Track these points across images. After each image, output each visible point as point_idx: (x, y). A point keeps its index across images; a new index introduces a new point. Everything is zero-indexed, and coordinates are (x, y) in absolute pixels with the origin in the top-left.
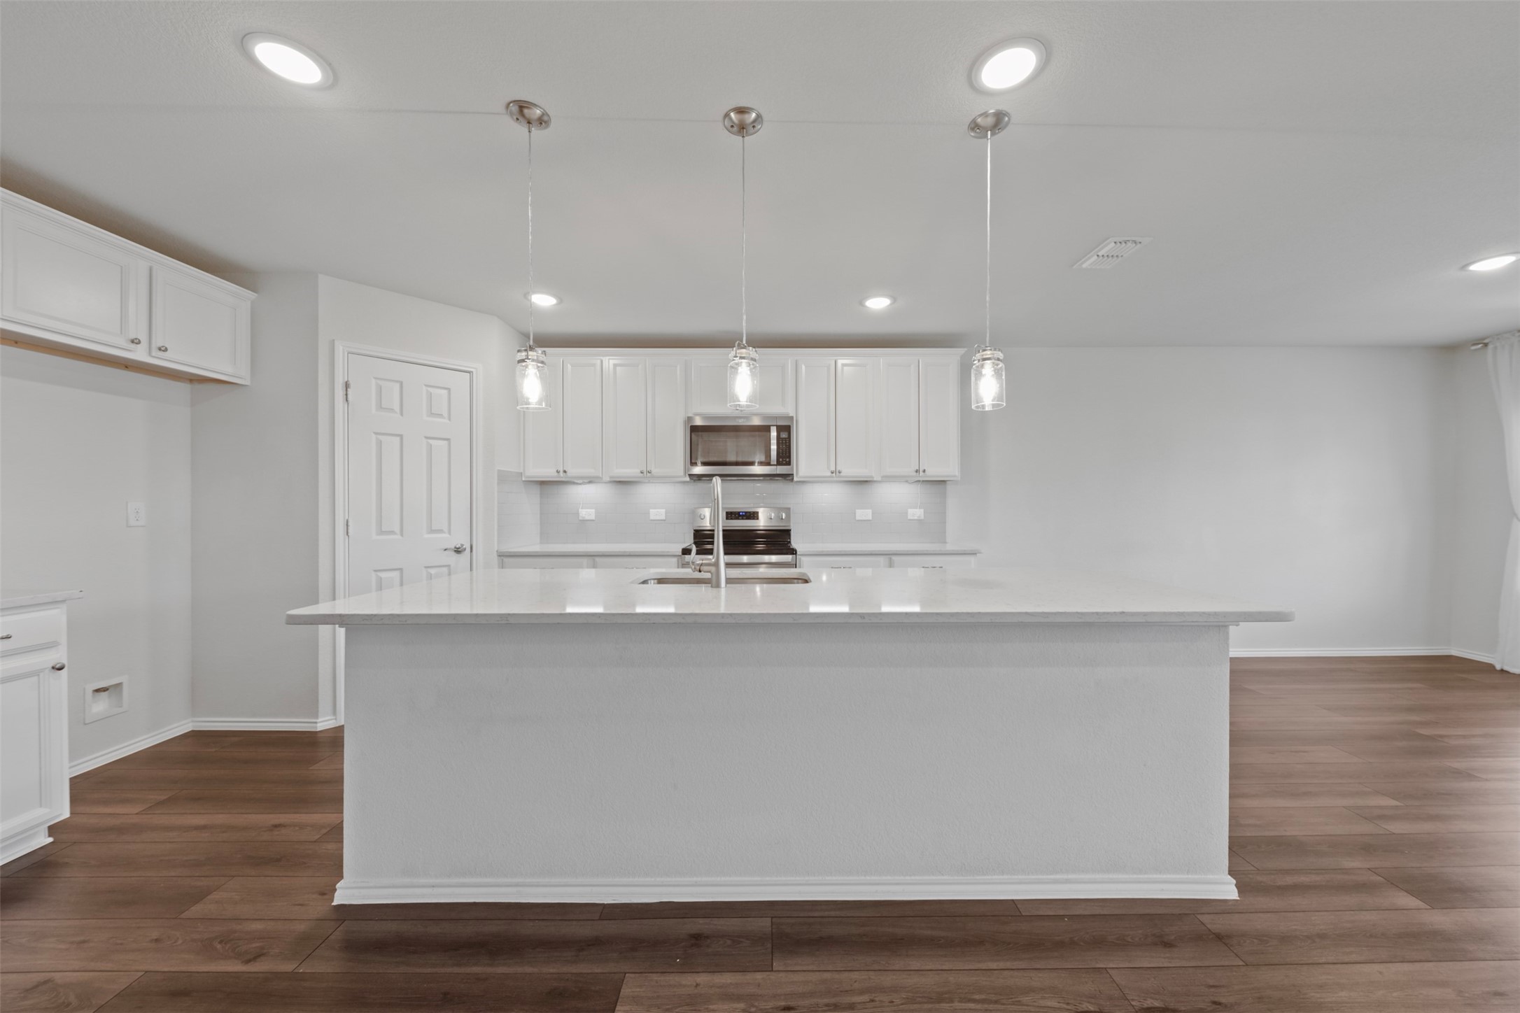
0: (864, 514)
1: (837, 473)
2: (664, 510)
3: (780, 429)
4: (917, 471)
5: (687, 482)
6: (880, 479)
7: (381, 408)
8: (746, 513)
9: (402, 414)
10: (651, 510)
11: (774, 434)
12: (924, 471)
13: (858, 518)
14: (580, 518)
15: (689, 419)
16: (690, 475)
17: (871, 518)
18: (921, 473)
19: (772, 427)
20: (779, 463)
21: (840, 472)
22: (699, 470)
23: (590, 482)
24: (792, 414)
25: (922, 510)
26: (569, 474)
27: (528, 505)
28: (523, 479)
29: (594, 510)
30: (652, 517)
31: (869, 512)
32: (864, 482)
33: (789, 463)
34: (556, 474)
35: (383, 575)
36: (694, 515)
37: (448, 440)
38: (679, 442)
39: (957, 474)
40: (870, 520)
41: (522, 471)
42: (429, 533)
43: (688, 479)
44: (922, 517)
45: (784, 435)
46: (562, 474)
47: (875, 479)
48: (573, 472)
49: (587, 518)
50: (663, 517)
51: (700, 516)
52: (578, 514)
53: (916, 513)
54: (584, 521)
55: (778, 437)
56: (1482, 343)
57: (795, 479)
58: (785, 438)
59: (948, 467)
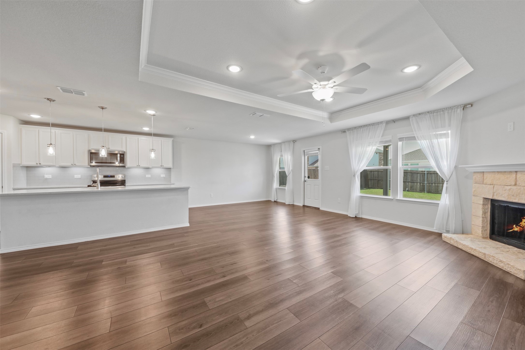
0: (148, 176)
2: (80, 175)
3: (121, 154)
6: (151, 167)
8: (110, 176)
10: (75, 175)
11: (119, 155)
12: (163, 166)
13: (146, 177)
15: (89, 150)
16: (90, 166)
17: (150, 177)
18: (162, 166)
19: (118, 154)
20: (120, 163)
21: (139, 166)
22: (94, 164)
23: (49, 167)
24: (125, 151)
25: (165, 175)
26: (41, 164)
27: (23, 174)
28: (21, 166)
29: (51, 176)
30: (75, 177)
31: (150, 175)
32: (148, 168)
33: (124, 163)
34: (36, 164)
36: (91, 176)
38: (86, 157)
39: (171, 166)
41: (20, 163)
43: (89, 167)
44: (165, 177)
45: (122, 156)
46: (38, 164)
47: (150, 167)
48: (42, 164)
49: (48, 178)
50: (80, 177)
51: (94, 177)
52: (44, 176)
53: (163, 176)
54: (46, 179)
55: (120, 157)
56: (271, 146)
57: (126, 167)
58: (123, 157)
59: (170, 165)
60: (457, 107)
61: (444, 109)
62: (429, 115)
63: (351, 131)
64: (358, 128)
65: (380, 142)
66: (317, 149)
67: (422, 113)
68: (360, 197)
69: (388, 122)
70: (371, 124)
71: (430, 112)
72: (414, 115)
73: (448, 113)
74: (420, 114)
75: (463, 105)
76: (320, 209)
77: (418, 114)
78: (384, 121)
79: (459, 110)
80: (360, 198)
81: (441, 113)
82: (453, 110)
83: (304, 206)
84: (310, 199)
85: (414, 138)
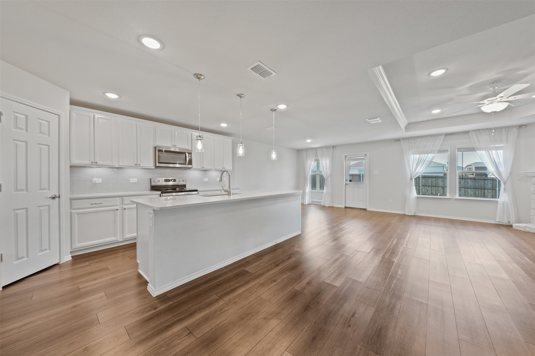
1: (203, 168)
2: (137, 179)
3: (189, 154)
4: (223, 168)
5: (154, 169)
7: (17, 127)
8: (172, 179)
9: (27, 131)
10: (131, 179)
12: (225, 168)
13: (204, 181)
14: (93, 182)
15: (155, 147)
16: (155, 167)
20: (188, 164)
26: (97, 164)
29: (101, 179)
30: (131, 181)
31: (208, 179)
32: (206, 171)
33: (191, 164)
34: (91, 163)
35: (18, 212)
37: (48, 146)
40: (207, 181)
42: (40, 190)
46: (94, 163)
48: (99, 163)
49: (97, 182)
50: (136, 182)
52: (92, 180)
53: (218, 179)
54: (95, 184)
55: (189, 156)
56: (302, 150)
58: (191, 157)
60: (513, 126)
61: (502, 127)
62: (488, 131)
63: (407, 140)
64: (414, 138)
65: (438, 151)
66: (364, 155)
67: (481, 129)
68: (416, 197)
69: (447, 135)
70: (430, 135)
71: (489, 129)
72: (473, 130)
73: (505, 130)
74: (479, 130)
75: (519, 126)
76: (367, 210)
77: (477, 130)
78: (444, 134)
79: (514, 129)
80: (417, 199)
81: (500, 130)
82: (510, 129)
83: (346, 207)
84: (353, 200)
85: (473, 149)
